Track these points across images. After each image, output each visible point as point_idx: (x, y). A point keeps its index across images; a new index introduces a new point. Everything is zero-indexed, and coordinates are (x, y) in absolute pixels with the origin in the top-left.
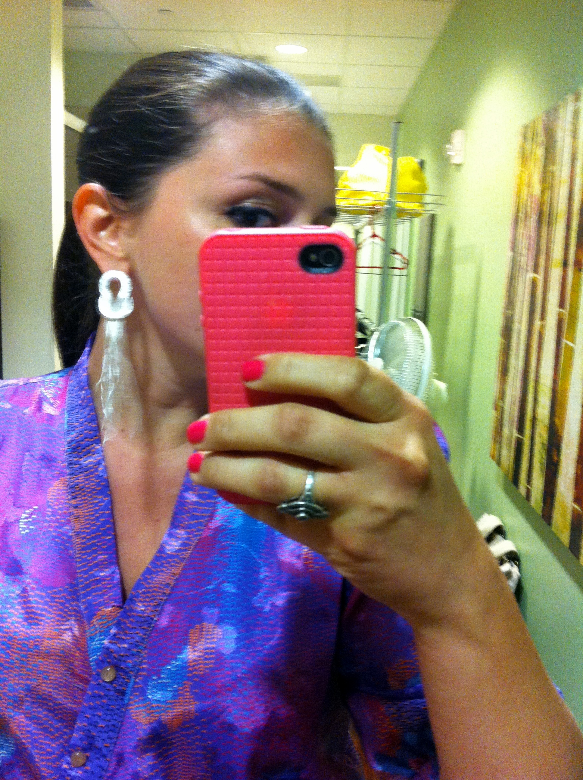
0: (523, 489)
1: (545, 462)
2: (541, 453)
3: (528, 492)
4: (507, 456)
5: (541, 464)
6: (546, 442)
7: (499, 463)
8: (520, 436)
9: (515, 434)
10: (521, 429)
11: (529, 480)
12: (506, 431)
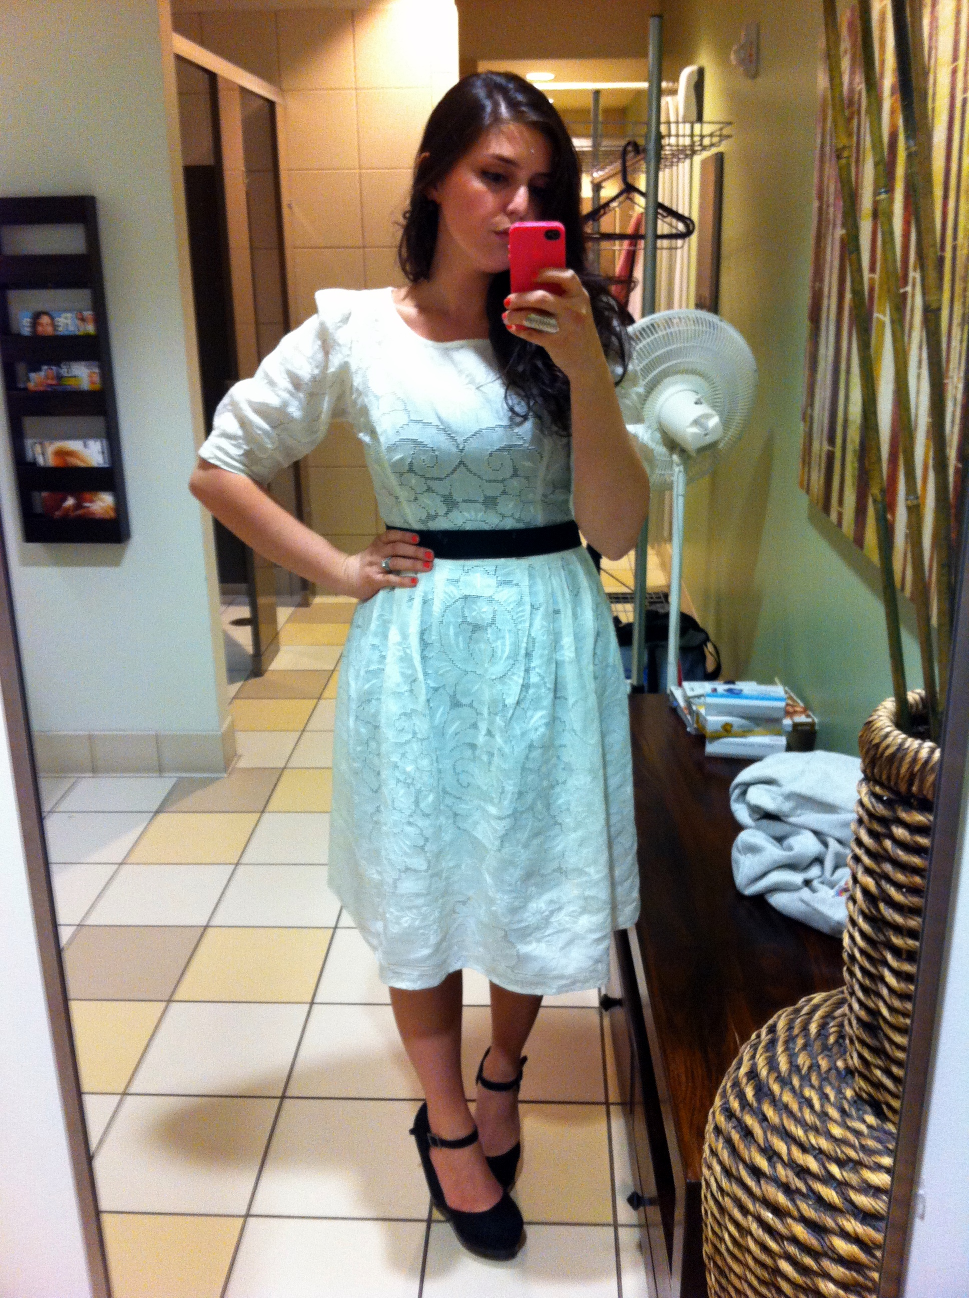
0: (834, 516)
1: (856, 473)
2: (853, 462)
3: (840, 515)
4: (817, 479)
5: (853, 476)
6: (857, 448)
7: (808, 491)
8: (830, 448)
9: (826, 447)
10: (832, 440)
11: (841, 502)
12: (816, 445)
